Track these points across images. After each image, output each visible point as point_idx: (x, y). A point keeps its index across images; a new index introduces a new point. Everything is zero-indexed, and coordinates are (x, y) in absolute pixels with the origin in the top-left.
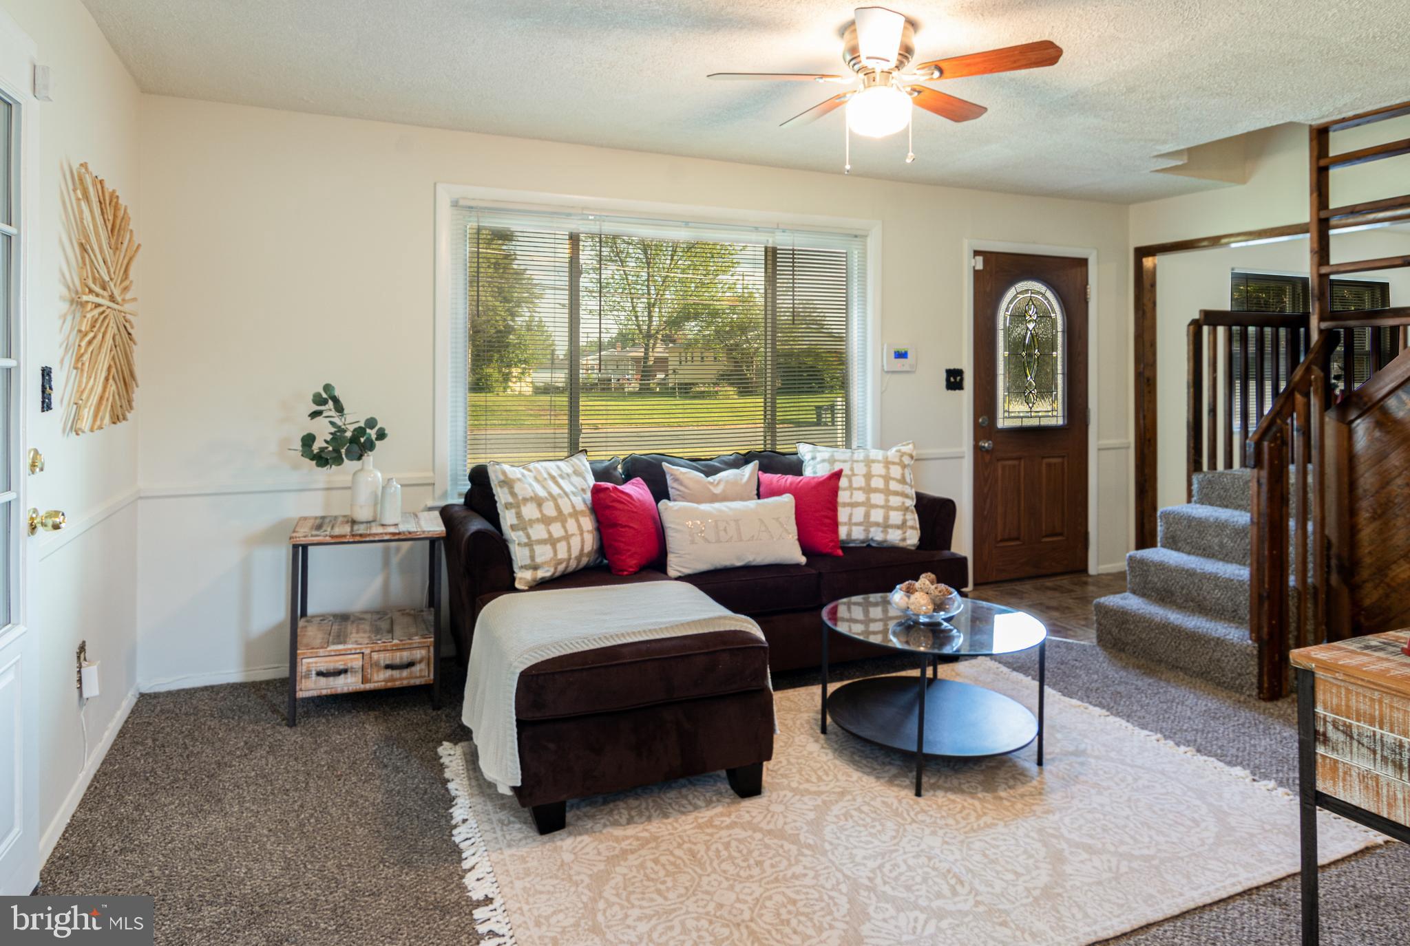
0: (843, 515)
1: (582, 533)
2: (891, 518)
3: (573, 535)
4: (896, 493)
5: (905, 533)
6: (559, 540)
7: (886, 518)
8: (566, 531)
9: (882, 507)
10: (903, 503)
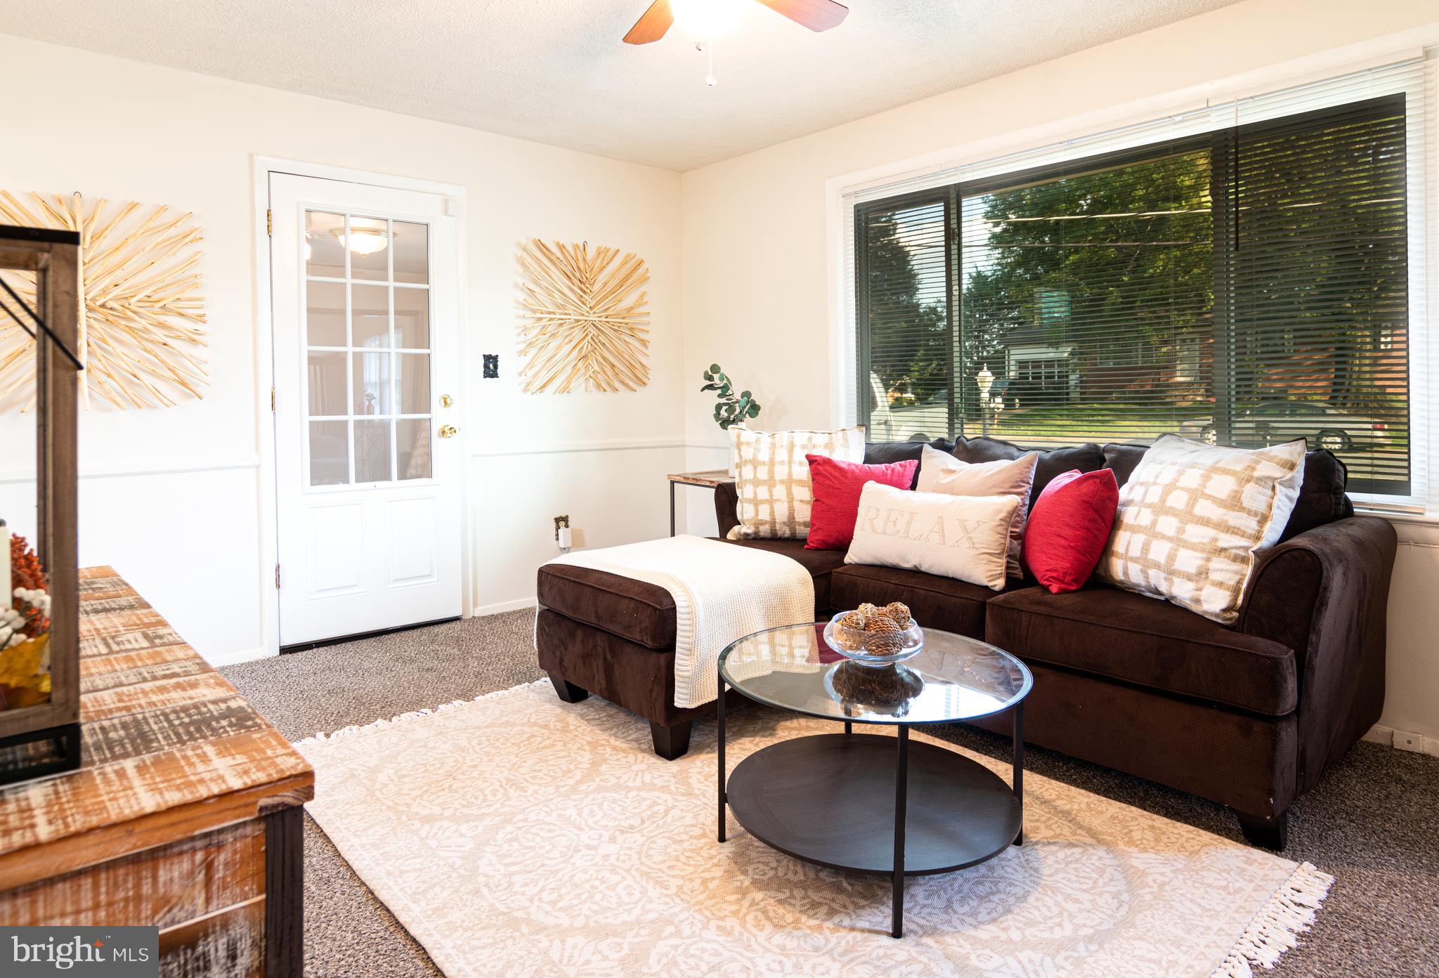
0: (1122, 541)
1: (791, 500)
2: (1178, 559)
3: (778, 500)
4: (1205, 522)
5: (1200, 589)
6: (763, 502)
7: (1171, 558)
8: (771, 495)
9: (1170, 539)
10: (1215, 540)
